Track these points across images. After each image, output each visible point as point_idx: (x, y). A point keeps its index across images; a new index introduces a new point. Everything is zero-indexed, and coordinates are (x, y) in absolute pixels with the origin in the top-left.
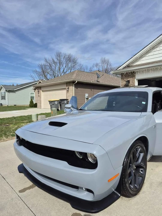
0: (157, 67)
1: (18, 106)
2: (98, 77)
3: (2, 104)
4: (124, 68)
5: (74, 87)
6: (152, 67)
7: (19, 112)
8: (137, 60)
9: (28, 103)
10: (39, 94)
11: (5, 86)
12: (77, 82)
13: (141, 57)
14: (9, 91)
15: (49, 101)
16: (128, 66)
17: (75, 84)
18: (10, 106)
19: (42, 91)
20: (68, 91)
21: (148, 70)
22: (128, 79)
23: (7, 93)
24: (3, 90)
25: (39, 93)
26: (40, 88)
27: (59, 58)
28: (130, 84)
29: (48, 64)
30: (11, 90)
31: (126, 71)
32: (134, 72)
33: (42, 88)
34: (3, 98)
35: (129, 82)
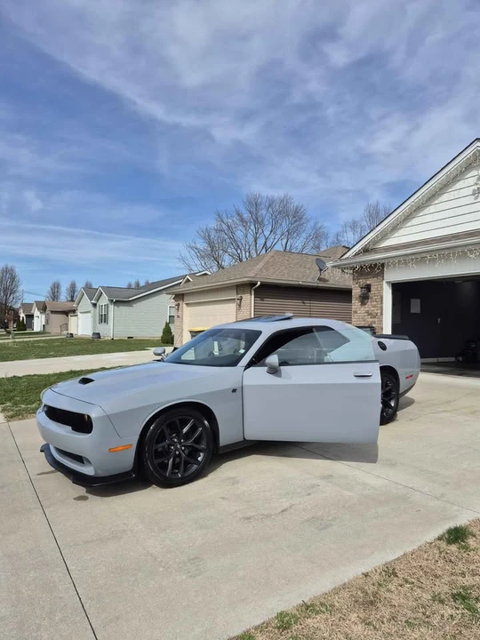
0: (424, 255)
1: (136, 340)
2: (321, 270)
3: (99, 334)
4: (357, 255)
5: (253, 296)
6: (413, 254)
7: (125, 357)
8: (384, 235)
9: (159, 334)
10: (180, 312)
11: (108, 289)
12: (259, 283)
13: (395, 228)
14: (118, 303)
15: (191, 332)
16: (366, 250)
17: (255, 290)
18: (118, 340)
19: (187, 304)
20: (240, 305)
21: (404, 261)
22: (368, 282)
23: (111, 307)
24: (104, 300)
25: (178, 309)
26: (179, 297)
27: (253, 210)
28: (371, 294)
29: (224, 227)
30: (122, 299)
31: (360, 262)
32: (376, 265)
33: (185, 298)
34: (104, 319)
35: (368, 288)
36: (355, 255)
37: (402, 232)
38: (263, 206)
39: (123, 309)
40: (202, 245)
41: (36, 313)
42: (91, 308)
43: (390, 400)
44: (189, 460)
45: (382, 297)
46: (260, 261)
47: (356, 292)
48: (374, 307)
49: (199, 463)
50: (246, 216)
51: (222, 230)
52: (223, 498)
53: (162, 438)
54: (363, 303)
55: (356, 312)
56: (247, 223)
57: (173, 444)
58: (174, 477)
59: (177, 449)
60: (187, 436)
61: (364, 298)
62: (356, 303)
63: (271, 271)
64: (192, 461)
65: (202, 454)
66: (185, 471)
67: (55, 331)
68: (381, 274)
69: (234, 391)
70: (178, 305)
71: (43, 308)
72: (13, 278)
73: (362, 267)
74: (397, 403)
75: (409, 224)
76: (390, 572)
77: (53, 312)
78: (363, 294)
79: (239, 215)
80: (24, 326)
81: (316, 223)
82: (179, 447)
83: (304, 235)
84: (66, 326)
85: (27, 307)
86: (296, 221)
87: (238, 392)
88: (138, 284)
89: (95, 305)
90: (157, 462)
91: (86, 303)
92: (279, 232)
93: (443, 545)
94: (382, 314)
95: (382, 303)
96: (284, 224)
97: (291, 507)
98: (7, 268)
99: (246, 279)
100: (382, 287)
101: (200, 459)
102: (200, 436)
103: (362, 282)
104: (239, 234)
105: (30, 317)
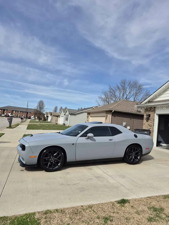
0: (168, 105)
3: (65, 124)
4: (146, 103)
5: (111, 116)
6: (165, 104)
8: (156, 97)
12: (113, 111)
13: (160, 95)
14: (71, 114)
16: (149, 102)
17: (112, 113)
19: (91, 116)
20: (106, 118)
21: (162, 107)
22: (150, 113)
23: (69, 115)
24: (67, 113)
25: (88, 118)
26: (89, 114)
27: (123, 85)
28: (150, 118)
29: (112, 91)
30: (73, 113)
31: (146, 106)
32: (152, 107)
33: (90, 114)
34: (67, 119)
35: (149, 115)
36: (145, 103)
37: (163, 96)
38: (127, 84)
39: (73, 117)
40: (103, 97)
41: (49, 116)
42: (64, 115)
43: (138, 156)
44: (56, 164)
45: (154, 120)
46: (116, 103)
47: (145, 117)
48: (151, 123)
49: (58, 166)
50: (120, 87)
51: (111, 92)
52: (60, 177)
53: (47, 156)
54: (147, 121)
55: (144, 124)
56: (120, 89)
57: (51, 158)
58: (49, 168)
59: (52, 160)
60: (56, 157)
61: (148, 119)
62: (145, 121)
63: (119, 107)
64: (57, 165)
65: (60, 163)
66: (53, 167)
67: (54, 122)
68: (154, 111)
69: (73, 144)
70: (88, 117)
71: (51, 114)
72: (43, 104)
73: (147, 108)
74: (140, 158)
75: (166, 93)
76: (90, 207)
77: (54, 116)
78: (147, 118)
79: (117, 86)
80: (45, 120)
81: (147, 91)
82: (52, 159)
83: (142, 95)
84: (57, 120)
85: (47, 113)
86: (139, 90)
87: (75, 145)
88: (81, 108)
89: (65, 114)
90: (44, 163)
91: (63, 113)
92: (132, 93)
93: (116, 203)
94: (154, 126)
95: (154, 122)
96: (134, 90)
97: (78, 183)
98: (41, 101)
99: (108, 109)
100: (154, 116)
101: (59, 165)
102: (60, 157)
103: (148, 113)
104: (117, 94)
105: (48, 117)
